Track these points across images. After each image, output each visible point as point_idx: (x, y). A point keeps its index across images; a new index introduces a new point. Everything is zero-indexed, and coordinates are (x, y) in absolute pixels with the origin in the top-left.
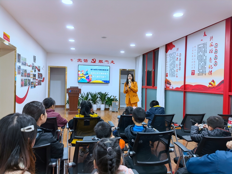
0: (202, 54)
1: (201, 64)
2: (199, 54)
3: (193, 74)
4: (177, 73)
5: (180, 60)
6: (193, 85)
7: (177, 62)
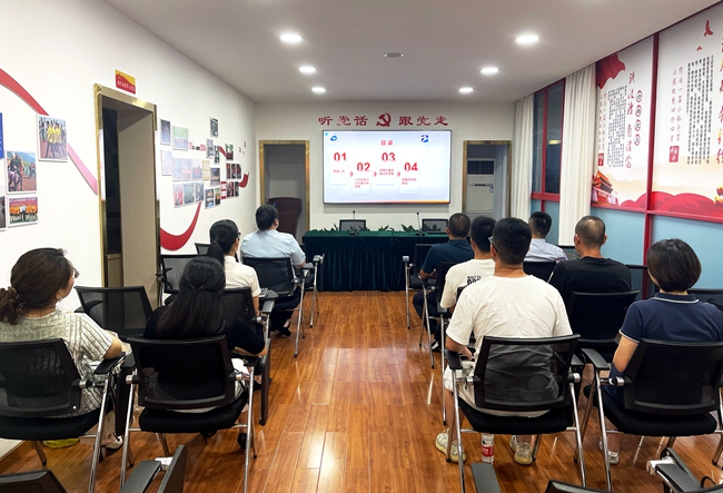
0: (699, 94)
1: (698, 126)
2: (692, 94)
3: (674, 157)
4: (631, 154)
5: (639, 111)
6: (674, 194)
7: (631, 120)
